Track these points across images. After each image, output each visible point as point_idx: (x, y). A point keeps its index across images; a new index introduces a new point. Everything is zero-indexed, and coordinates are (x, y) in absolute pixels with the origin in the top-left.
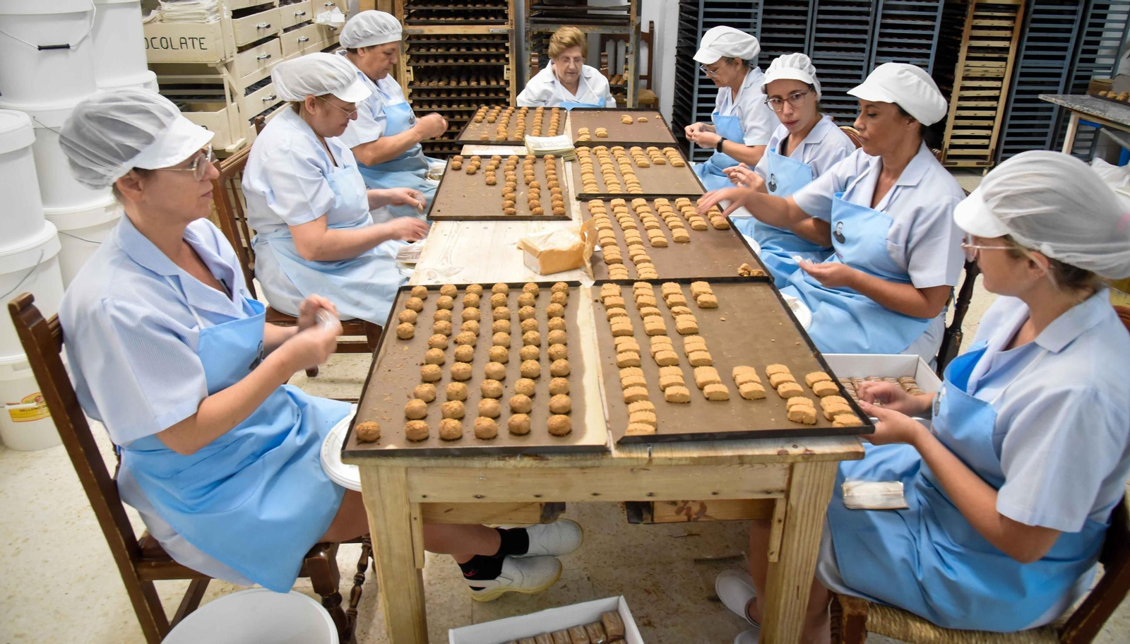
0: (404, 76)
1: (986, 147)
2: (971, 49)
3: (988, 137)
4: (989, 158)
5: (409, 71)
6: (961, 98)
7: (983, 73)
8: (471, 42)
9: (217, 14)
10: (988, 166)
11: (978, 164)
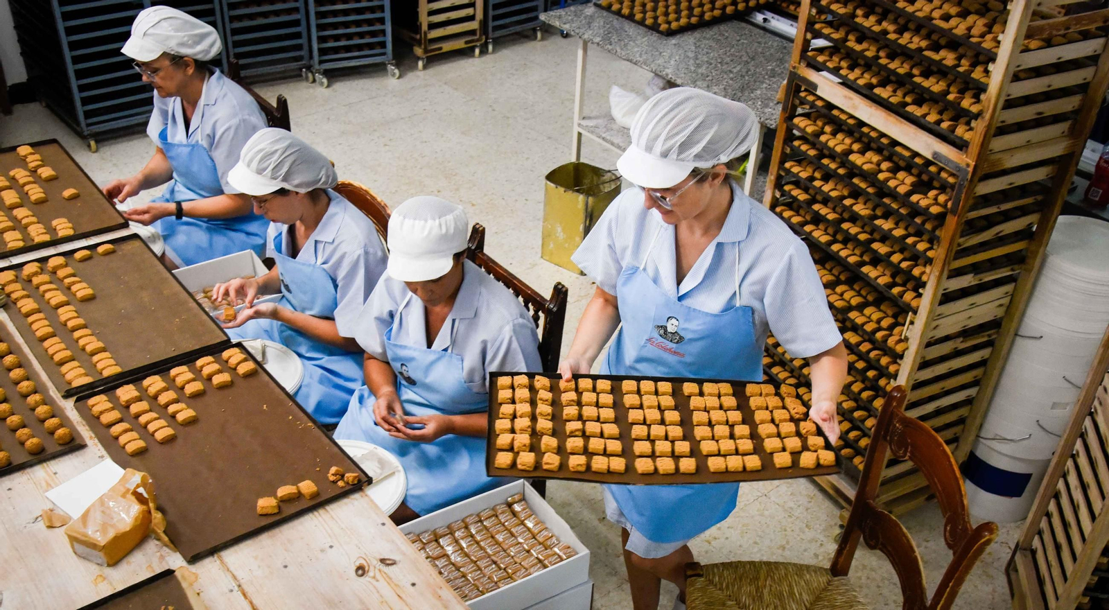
1: (471, 18)
3: (472, 5)
4: (478, 32)
10: (478, 44)
11: (466, 43)
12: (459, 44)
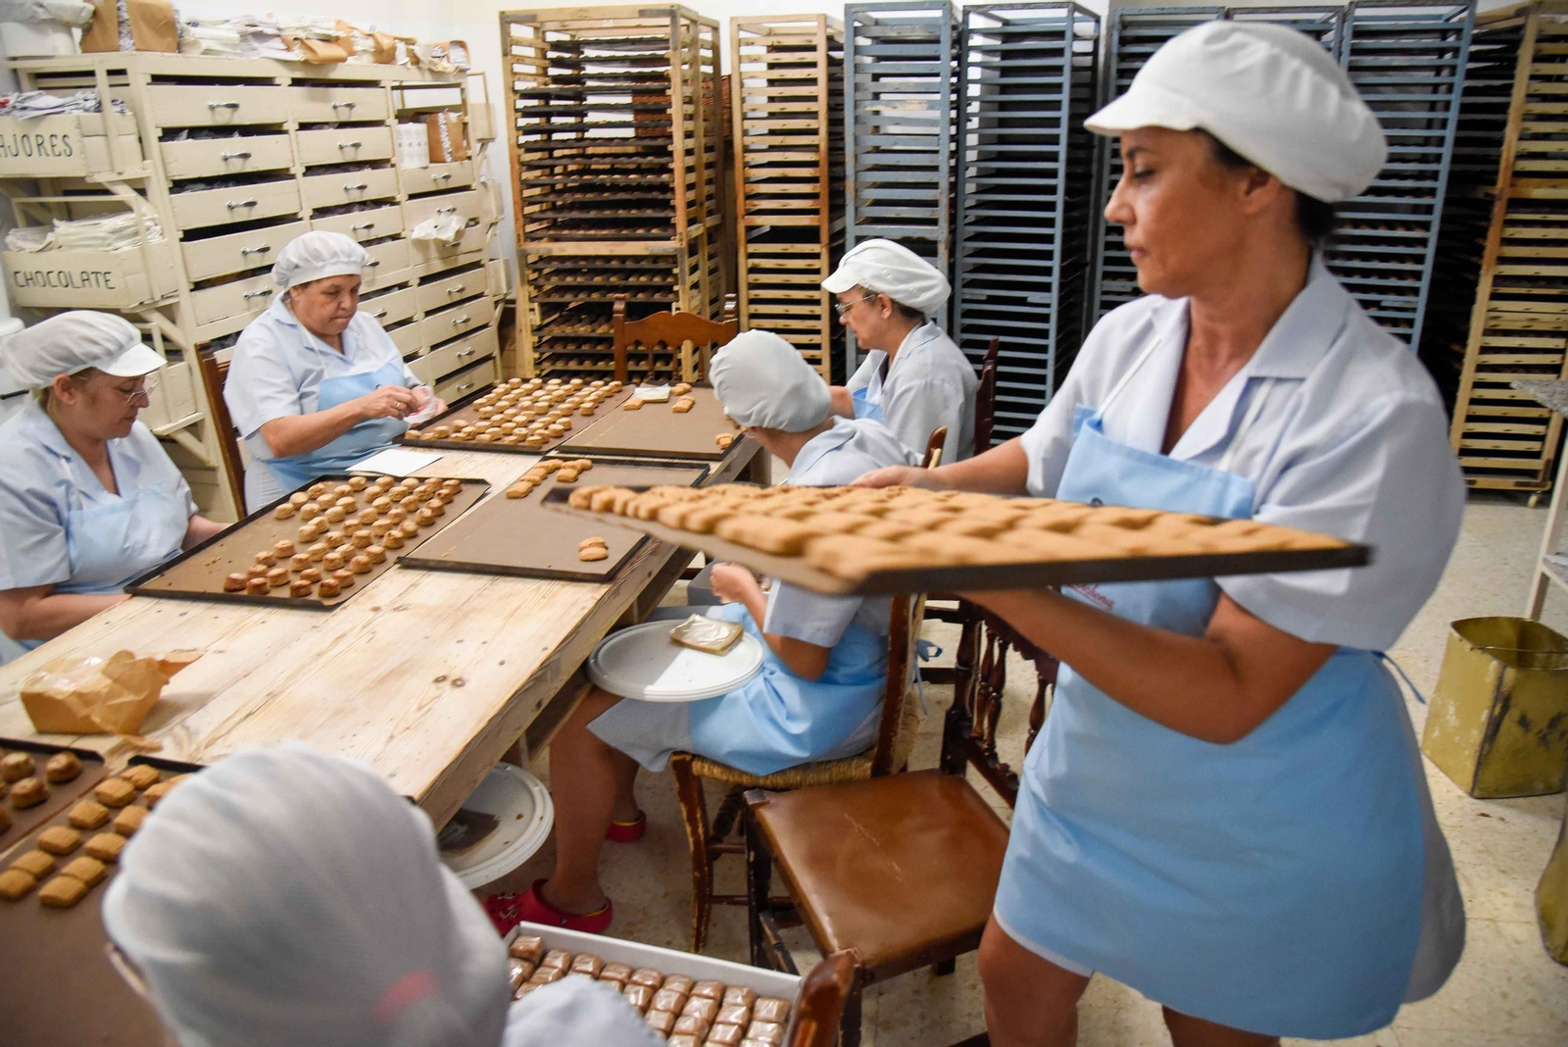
0: (525, 316)
1: (1537, 455)
2: (1499, 280)
3: (1541, 438)
4: (1541, 476)
5: (532, 310)
6: (1481, 368)
7: (1525, 324)
8: (626, 267)
9: (138, 238)
10: (1536, 491)
11: (1518, 484)
12: (1507, 483)
